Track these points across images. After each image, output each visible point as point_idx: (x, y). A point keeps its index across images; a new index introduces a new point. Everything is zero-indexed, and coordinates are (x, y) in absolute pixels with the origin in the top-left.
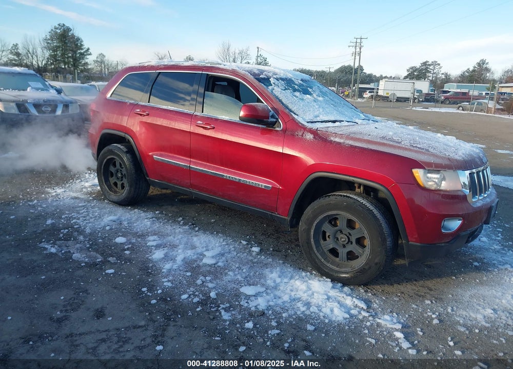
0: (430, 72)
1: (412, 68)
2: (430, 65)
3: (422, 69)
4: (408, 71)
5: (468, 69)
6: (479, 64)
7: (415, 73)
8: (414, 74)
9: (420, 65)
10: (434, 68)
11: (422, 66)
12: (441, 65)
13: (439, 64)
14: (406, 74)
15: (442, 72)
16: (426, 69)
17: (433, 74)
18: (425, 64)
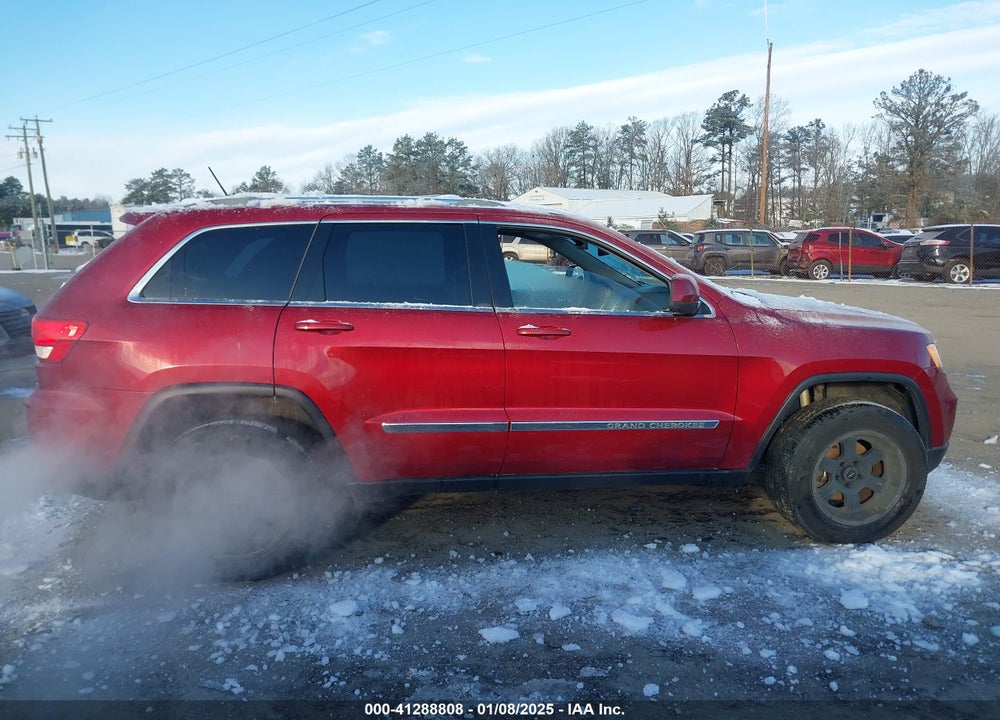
0: (174, 190)
1: (136, 182)
2: (170, 176)
3: (157, 185)
4: (128, 187)
5: (244, 184)
6: (260, 175)
7: (146, 193)
8: (143, 195)
9: (152, 176)
10: (181, 181)
11: (155, 178)
12: (191, 176)
13: (188, 175)
14: (126, 193)
15: (197, 190)
16: (165, 183)
17: (181, 193)
18: (160, 173)
